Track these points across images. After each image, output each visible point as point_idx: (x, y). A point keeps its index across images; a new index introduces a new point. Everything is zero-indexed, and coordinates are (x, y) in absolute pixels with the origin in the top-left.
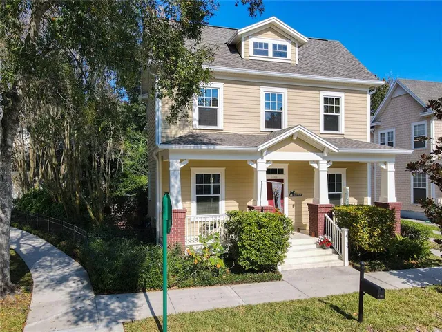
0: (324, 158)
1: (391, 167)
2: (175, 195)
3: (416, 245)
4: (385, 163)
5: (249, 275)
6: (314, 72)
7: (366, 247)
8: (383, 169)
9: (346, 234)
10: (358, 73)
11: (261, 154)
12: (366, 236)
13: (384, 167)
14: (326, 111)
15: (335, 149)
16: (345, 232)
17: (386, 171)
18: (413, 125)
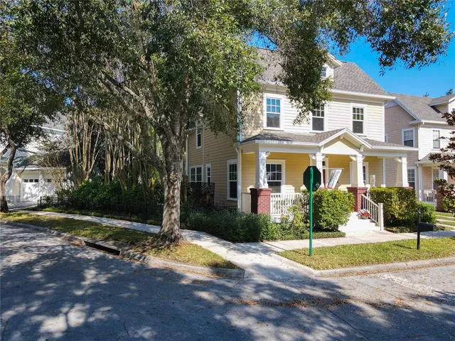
0: (360, 153)
1: (404, 161)
2: (262, 177)
3: (427, 216)
4: (400, 158)
5: (325, 233)
6: (346, 88)
7: (397, 216)
8: (398, 162)
9: (382, 207)
10: (376, 90)
11: (319, 148)
12: (397, 207)
13: (399, 161)
14: (354, 118)
15: (369, 146)
16: (381, 205)
17: (401, 163)
18: (403, 130)
